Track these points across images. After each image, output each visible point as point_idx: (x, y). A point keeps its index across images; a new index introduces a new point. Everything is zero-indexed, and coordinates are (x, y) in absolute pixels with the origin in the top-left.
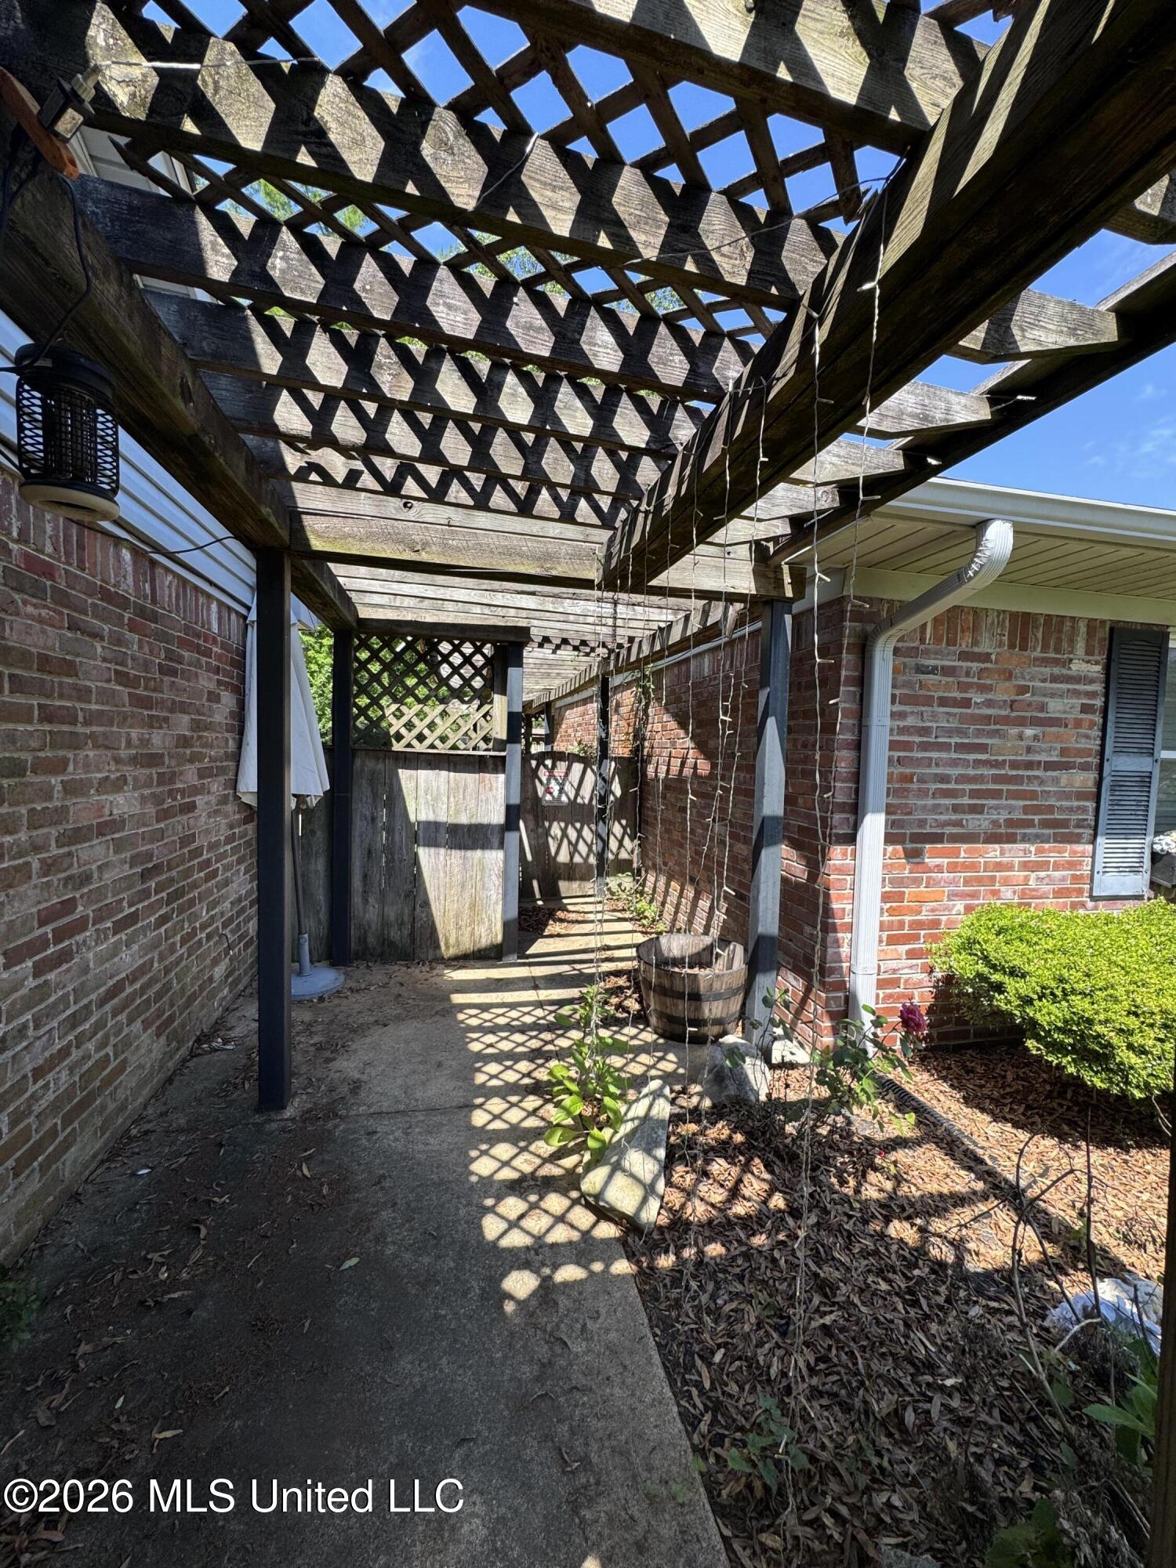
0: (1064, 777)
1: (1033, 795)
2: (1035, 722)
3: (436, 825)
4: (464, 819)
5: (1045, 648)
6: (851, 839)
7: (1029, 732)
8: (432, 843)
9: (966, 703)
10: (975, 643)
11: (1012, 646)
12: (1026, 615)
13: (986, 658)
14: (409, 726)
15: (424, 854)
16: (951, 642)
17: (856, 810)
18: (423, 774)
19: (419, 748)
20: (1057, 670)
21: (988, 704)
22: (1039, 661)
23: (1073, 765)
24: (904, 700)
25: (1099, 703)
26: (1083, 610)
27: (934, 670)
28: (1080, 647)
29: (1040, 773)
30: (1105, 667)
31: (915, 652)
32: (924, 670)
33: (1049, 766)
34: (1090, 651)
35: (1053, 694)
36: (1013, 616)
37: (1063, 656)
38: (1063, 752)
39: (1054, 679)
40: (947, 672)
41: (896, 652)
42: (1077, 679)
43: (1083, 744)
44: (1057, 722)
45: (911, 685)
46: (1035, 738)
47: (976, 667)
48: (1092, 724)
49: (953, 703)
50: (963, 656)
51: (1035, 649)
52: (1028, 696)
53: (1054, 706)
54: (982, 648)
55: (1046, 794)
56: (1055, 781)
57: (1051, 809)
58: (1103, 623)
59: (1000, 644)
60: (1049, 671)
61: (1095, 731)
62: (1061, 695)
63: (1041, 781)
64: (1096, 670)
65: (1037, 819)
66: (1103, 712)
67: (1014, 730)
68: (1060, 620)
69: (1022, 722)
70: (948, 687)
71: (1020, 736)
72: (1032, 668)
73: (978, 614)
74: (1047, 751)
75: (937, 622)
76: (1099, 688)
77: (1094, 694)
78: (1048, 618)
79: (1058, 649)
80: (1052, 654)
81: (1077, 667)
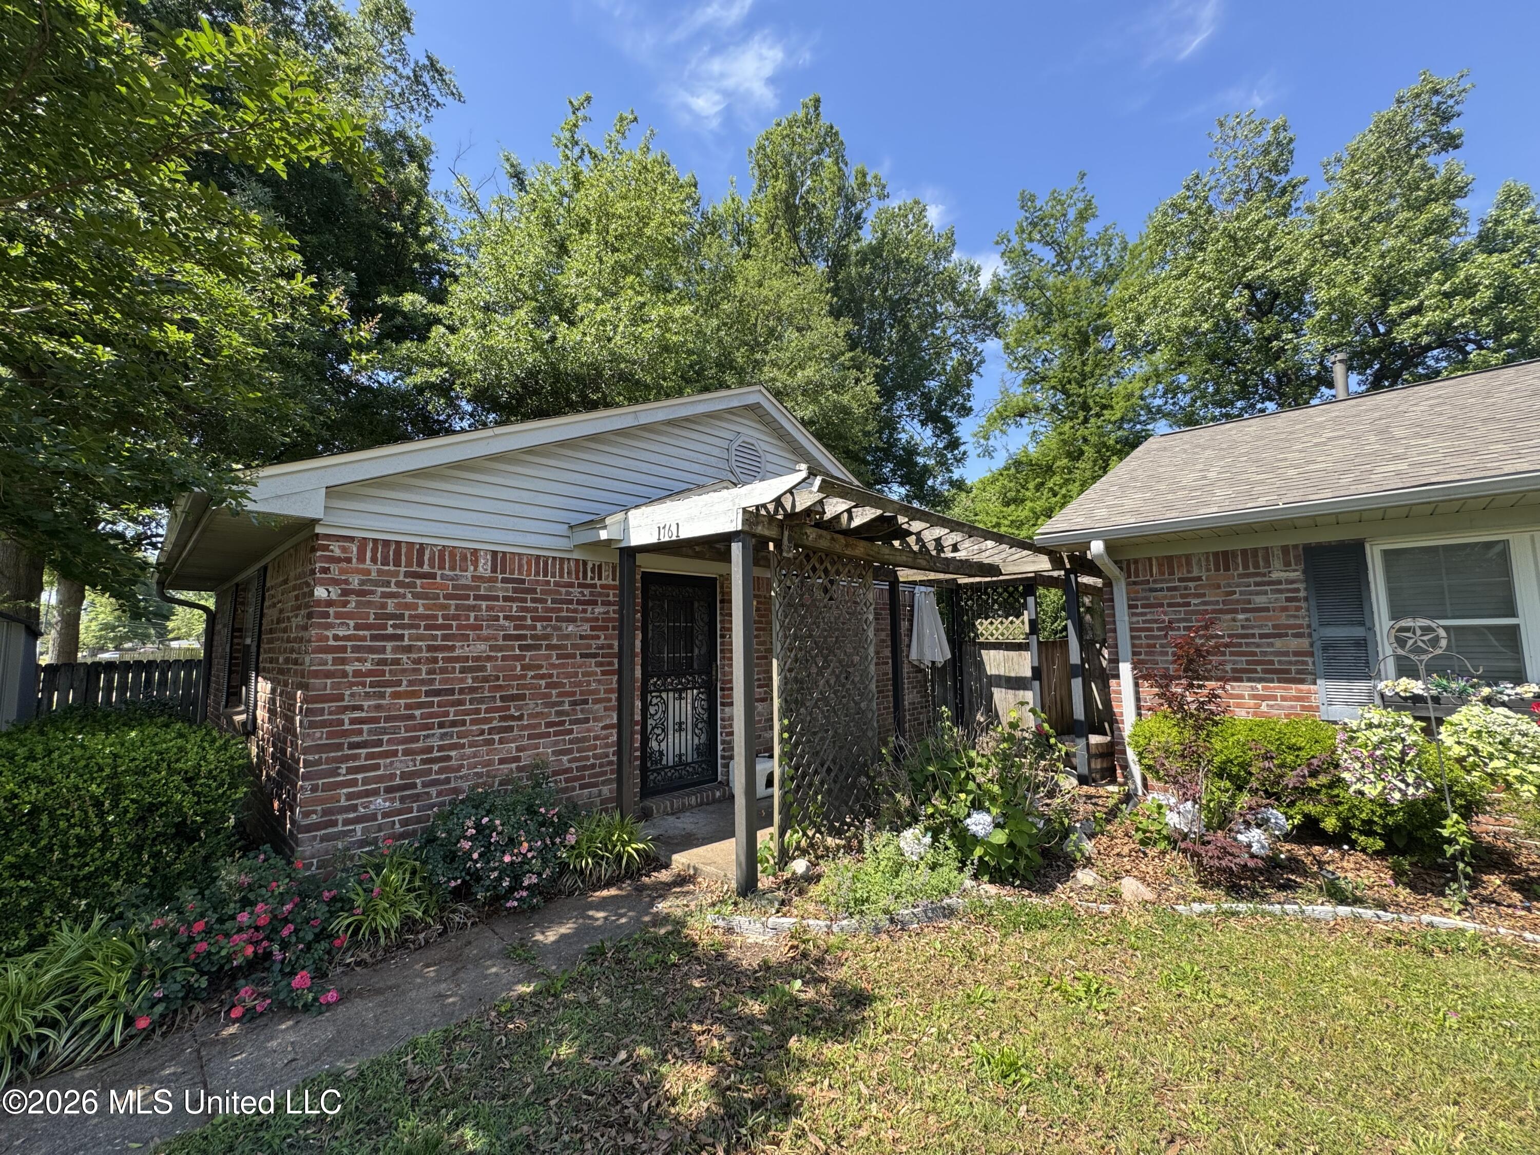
0: (1278, 643)
1: (1254, 654)
2: (1244, 611)
3: (999, 677)
4: (1013, 674)
5: (1246, 567)
6: (1117, 676)
7: (1241, 617)
8: (999, 686)
9: (1188, 604)
10: (1189, 572)
11: (1217, 569)
12: (1225, 554)
13: (1199, 579)
14: (986, 629)
15: (995, 690)
16: (1172, 573)
17: (1115, 661)
18: (992, 652)
19: (992, 640)
20: (1258, 579)
21: (1205, 603)
22: (1241, 576)
23: (1287, 635)
24: (1143, 606)
25: (1302, 594)
26: (1276, 542)
27: (1162, 590)
28: (1277, 563)
29: (1257, 640)
30: (1304, 572)
31: (1148, 582)
32: (1156, 590)
33: (1262, 636)
34: (1287, 564)
35: (1258, 593)
36: (1216, 554)
37: (1262, 570)
38: (1274, 627)
39: (1257, 584)
40: (1169, 589)
41: (1135, 583)
42: (1279, 582)
43: (1292, 622)
44: (1267, 609)
45: (1147, 598)
46: (1247, 620)
47: (1191, 584)
48: (1298, 609)
49: (1179, 605)
50: (1180, 580)
51: (1236, 569)
52: (1236, 596)
53: (1260, 600)
54: (1195, 573)
55: (1264, 653)
56: (1271, 645)
57: (1272, 662)
58: (1295, 547)
59: (1208, 570)
60: (1252, 580)
61: (1303, 612)
62: (1266, 593)
63: (1258, 645)
64: (1293, 575)
65: (1259, 668)
66: (1306, 599)
67: (1229, 616)
68: (1255, 551)
69: (1235, 611)
70: (1172, 597)
71: (1234, 620)
72: (1236, 580)
73: (1188, 558)
74: (1260, 627)
75: (1160, 565)
76: (1301, 586)
77: (1297, 590)
78: (1244, 552)
79: (1256, 566)
80: (1252, 570)
81: (1275, 575)
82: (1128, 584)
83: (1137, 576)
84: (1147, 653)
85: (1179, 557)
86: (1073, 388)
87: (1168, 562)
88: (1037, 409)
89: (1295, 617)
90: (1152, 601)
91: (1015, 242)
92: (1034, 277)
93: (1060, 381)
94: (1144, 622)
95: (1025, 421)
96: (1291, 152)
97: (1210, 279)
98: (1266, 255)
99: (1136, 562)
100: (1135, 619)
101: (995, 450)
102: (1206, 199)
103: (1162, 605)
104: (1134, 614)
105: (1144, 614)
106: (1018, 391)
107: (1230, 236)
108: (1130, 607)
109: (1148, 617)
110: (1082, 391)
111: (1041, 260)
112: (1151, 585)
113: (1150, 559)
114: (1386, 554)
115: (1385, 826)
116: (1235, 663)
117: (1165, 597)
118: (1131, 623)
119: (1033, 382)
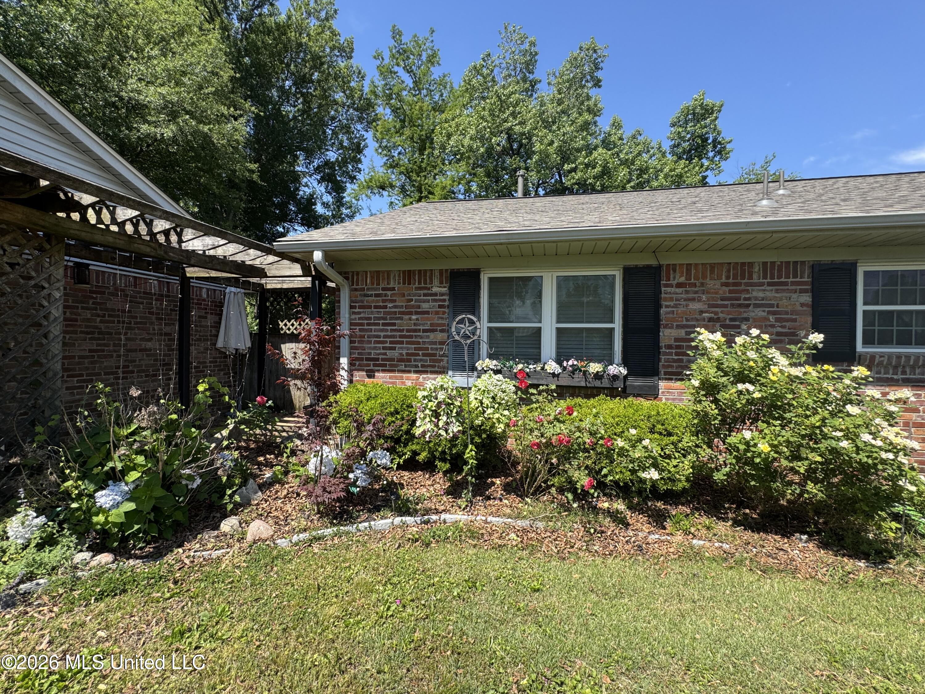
0: (432, 335)
1: (419, 343)
2: (417, 313)
5: (420, 283)
7: (414, 317)
9: (385, 307)
10: (388, 284)
11: (404, 283)
12: (409, 272)
13: (393, 289)
16: (378, 284)
19: (289, 333)
20: (426, 292)
21: (395, 307)
22: (417, 289)
23: (436, 330)
24: (360, 307)
25: (446, 303)
26: (437, 266)
27: (371, 296)
28: (436, 282)
29: (421, 334)
30: (449, 289)
31: (363, 289)
32: (367, 296)
33: (425, 331)
34: (441, 283)
35: (424, 301)
36: (404, 272)
37: (428, 286)
38: (431, 325)
39: (425, 295)
40: (377, 295)
41: (356, 290)
42: (435, 294)
43: (440, 322)
44: (427, 313)
45: (362, 301)
46: (417, 319)
47: (389, 293)
48: (444, 313)
49: (380, 307)
50: (383, 289)
51: (414, 284)
52: (413, 303)
53: (425, 306)
54: (391, 286)
55: (424, 343)
56: (428, 337)
57: (427, 349)
58: (446, 270)
59: (399, 283)
60: (422, 292)
61: (446, 316)
62: (428, 301)
63: (421, 337)
64: (444, 290)
65: (420, 353)
66: (448, 307)
67: (407, 317)
68: (425, 271)
69: (411, 313)
70: (378, 301)
71: (410, 319)
72: (414, 291)
73: (389, 273)
74: (423, 325)
75: (372, 277)
76: (446, 298)
77: (444, 300)
78: (420, 271)
79: (425, 283)
80: (423, 285)
81: (435, 290)
82: (352, 290)
83: (357, 285)
84: (359, 342)
85: (383, 272)
86: (414, 176)
87: (377, 275)
88: (392, 186)
89: (442, 318)
90: (365, 304)
91: (387, 61)
92: (395, 90)
93: (406, 169)
94: (360, 319)
95: (385, 193)
96: (536, 61)
97: (486, 121)
98: (514, 115)
99: (358, 273)
100: (353, 317)
101: (362, 209)
102: (492, 71)
103: (370, 307)
104: (354, 313)
105: (359, 313)
106: (381, 171)
107: (498, 96)
108: (351, 307)
109: (362, 315)
110: (419, 179)
111: (403, 82)
112: (366, 292)
113: (366, 272)
114: (491, 280)
115: (451, 454)
116: (408, 349)
117: (373, 301)
118: (350, 319)
119: (392, 167)
